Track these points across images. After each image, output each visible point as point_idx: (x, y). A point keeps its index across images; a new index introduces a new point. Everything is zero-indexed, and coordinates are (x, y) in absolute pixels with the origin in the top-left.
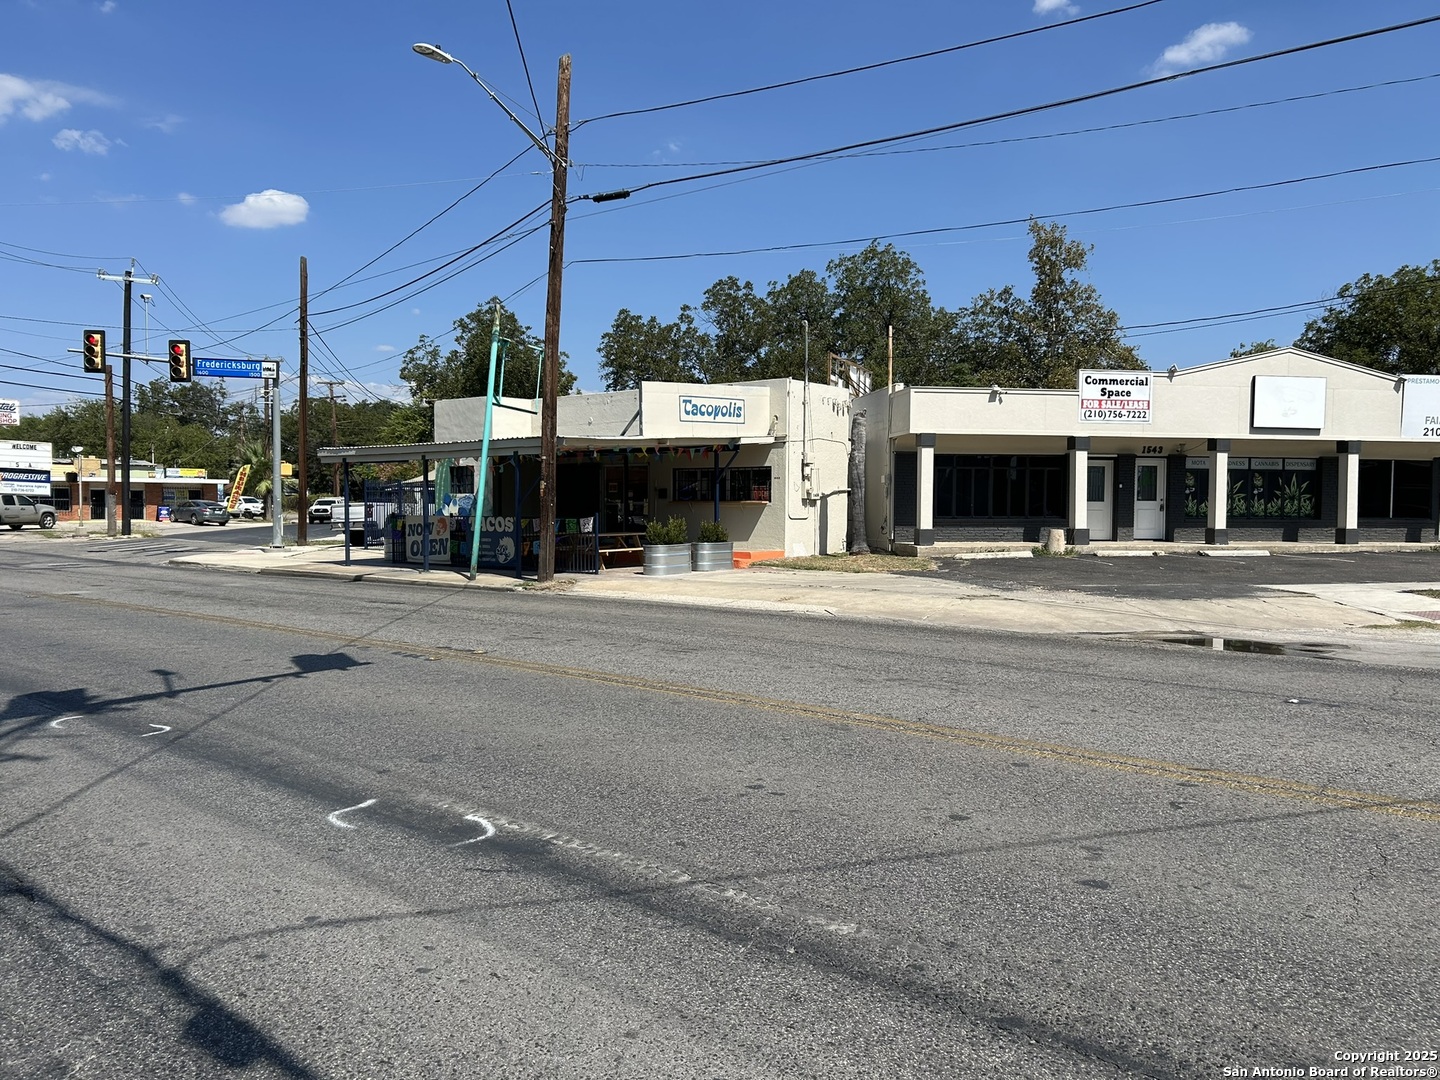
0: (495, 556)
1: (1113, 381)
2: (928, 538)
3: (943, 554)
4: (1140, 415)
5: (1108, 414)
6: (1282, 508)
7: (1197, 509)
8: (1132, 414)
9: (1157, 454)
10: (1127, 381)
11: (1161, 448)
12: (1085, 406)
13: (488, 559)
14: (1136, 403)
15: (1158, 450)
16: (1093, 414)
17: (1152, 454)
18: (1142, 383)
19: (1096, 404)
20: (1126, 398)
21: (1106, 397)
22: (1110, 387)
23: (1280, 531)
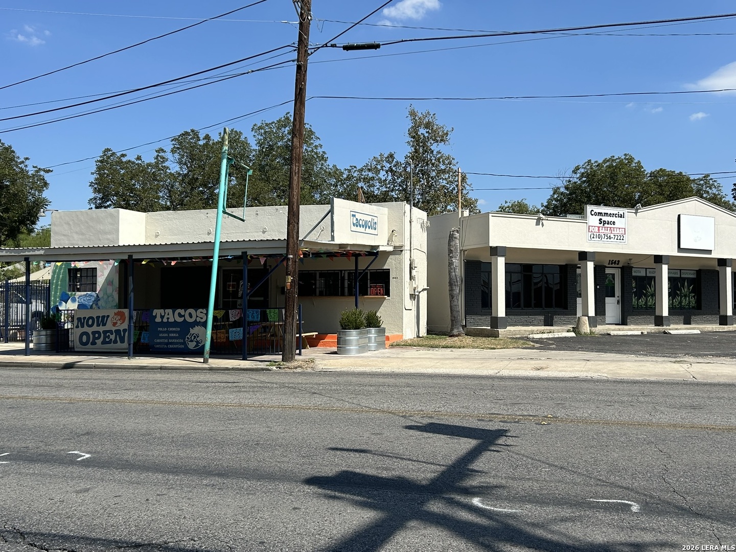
0: (184, 343)
1: (606, 214)
2: (505, 323)
3: (515, 335)
4: (620, 238)
5: (603, 236)
6: (680, 302)
7: (637, 303)
8: (616, 237)
9: (616, 266)
10: (613, 214)
11: (619, 261)
12: (590, 231)
13: (175, 346)
14: (618, 229)
15: (617, 262)
16: (595, 237)
17: (613, 265)
18: (621, 217)
19: (597, 228)
20: (612, 226)
21: (602, 225)
22: (604, 218)
23: (682, 318)
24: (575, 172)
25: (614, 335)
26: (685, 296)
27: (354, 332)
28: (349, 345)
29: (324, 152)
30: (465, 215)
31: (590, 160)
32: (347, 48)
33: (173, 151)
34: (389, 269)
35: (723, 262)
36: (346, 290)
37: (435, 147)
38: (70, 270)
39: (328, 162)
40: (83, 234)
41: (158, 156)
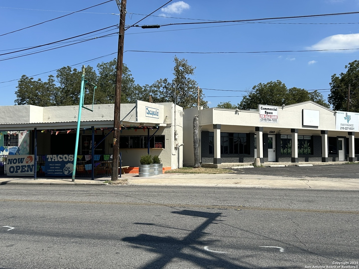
0: (62, 172)
1: (268, 109)
2: (220, 161)
3: (225, 167)
4: (275, 120)
5: (267, 119)
6: (303, 151)
7: (283, 151)
8: (273, 120)
9: (273, 134)
10: (272, 109)
11: (274, 131)
12: (261, 117)
13: (58, 173)
14: (274, 116)
15: (273, 132)
16: (263, 120)
17: (272, 133)
18: (275, 110)
19: (264, 116)
20: (271, 115)
21: (266, 114)
22: (268, 111)
23: (304, 158)
24: (253, 89)
25: (272, 167)
26: (306, 148)
27: (147, 166)
28: (144, 172)
29: (133, 78)
30: (201, 109)
31: (261, 83)
32: (144, 27)
33: (57, 77)
34: (165, 135)
35: (323, 132)
36: (143, 145)
37: (187, 76)
38: (5, 135)
39: (134, 83)
40: (11, 117)
41: (50, 79)
